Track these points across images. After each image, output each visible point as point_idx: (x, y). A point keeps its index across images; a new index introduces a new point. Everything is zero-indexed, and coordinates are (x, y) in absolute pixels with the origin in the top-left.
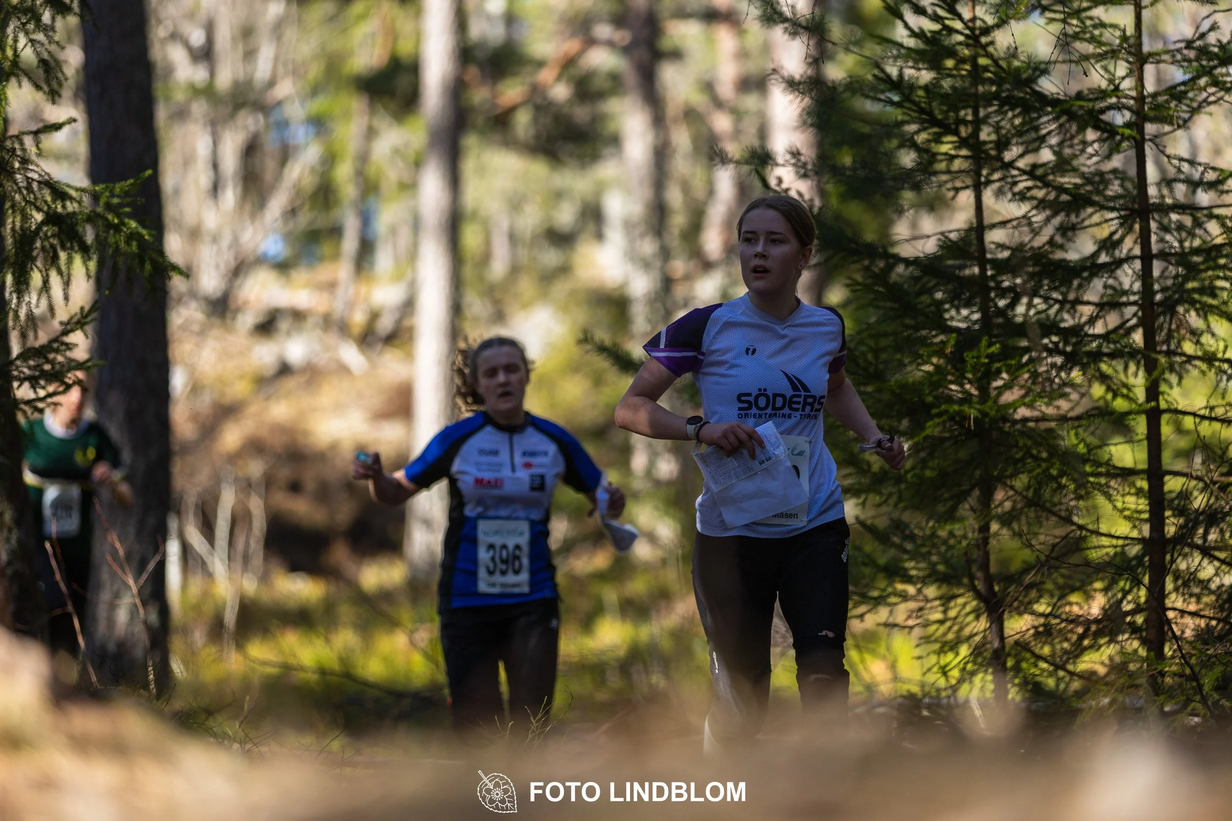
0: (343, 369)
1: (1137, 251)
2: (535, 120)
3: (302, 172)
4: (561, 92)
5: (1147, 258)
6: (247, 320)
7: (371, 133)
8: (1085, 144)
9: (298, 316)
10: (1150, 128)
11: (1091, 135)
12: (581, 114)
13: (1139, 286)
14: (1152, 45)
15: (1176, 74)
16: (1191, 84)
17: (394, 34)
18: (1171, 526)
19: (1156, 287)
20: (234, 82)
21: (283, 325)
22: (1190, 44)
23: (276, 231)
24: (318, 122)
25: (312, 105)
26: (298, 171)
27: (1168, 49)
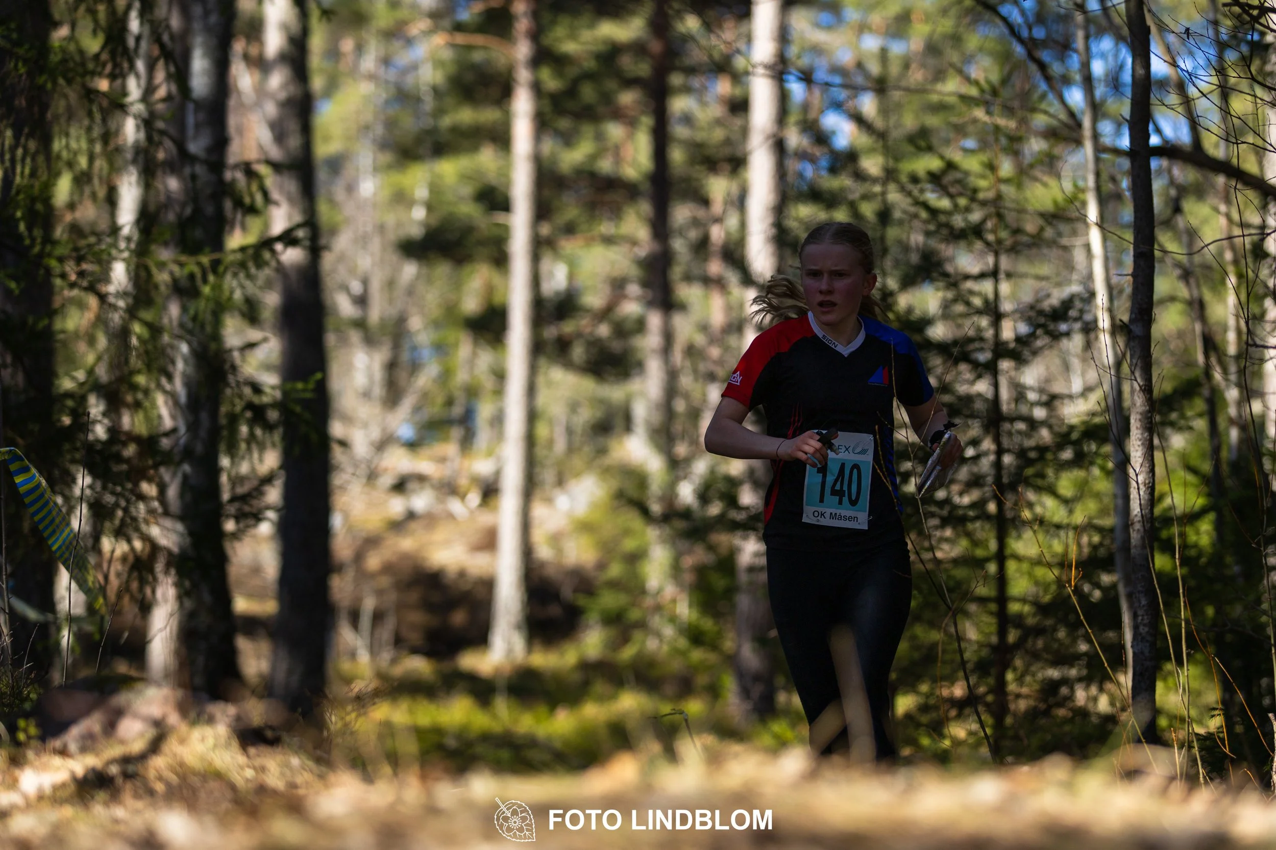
0: (451, 516)
1: (993, 447)
3: (426, 383)
4: (604, 330)
5: (1000, 452)
6: (387, 480)
7: (474, 355)
8: (959, 373)
9: (421, 478)
10: (1005, 365)
11: (963, 367)
12: (616, 346)
13: (993, 472)
14: (1007, 306)
15: (1023, 329)
16: (1032, 335)
17: (490, 290)
18: (1012, 636)
19: (1005, 473)
20: (382, 319)
21: (411, 486)
22: (1032, 307)
23: (407, 421)
24: (439, 347)
25: (435, 336)
26: (423, 381)
27: (1018, 309)
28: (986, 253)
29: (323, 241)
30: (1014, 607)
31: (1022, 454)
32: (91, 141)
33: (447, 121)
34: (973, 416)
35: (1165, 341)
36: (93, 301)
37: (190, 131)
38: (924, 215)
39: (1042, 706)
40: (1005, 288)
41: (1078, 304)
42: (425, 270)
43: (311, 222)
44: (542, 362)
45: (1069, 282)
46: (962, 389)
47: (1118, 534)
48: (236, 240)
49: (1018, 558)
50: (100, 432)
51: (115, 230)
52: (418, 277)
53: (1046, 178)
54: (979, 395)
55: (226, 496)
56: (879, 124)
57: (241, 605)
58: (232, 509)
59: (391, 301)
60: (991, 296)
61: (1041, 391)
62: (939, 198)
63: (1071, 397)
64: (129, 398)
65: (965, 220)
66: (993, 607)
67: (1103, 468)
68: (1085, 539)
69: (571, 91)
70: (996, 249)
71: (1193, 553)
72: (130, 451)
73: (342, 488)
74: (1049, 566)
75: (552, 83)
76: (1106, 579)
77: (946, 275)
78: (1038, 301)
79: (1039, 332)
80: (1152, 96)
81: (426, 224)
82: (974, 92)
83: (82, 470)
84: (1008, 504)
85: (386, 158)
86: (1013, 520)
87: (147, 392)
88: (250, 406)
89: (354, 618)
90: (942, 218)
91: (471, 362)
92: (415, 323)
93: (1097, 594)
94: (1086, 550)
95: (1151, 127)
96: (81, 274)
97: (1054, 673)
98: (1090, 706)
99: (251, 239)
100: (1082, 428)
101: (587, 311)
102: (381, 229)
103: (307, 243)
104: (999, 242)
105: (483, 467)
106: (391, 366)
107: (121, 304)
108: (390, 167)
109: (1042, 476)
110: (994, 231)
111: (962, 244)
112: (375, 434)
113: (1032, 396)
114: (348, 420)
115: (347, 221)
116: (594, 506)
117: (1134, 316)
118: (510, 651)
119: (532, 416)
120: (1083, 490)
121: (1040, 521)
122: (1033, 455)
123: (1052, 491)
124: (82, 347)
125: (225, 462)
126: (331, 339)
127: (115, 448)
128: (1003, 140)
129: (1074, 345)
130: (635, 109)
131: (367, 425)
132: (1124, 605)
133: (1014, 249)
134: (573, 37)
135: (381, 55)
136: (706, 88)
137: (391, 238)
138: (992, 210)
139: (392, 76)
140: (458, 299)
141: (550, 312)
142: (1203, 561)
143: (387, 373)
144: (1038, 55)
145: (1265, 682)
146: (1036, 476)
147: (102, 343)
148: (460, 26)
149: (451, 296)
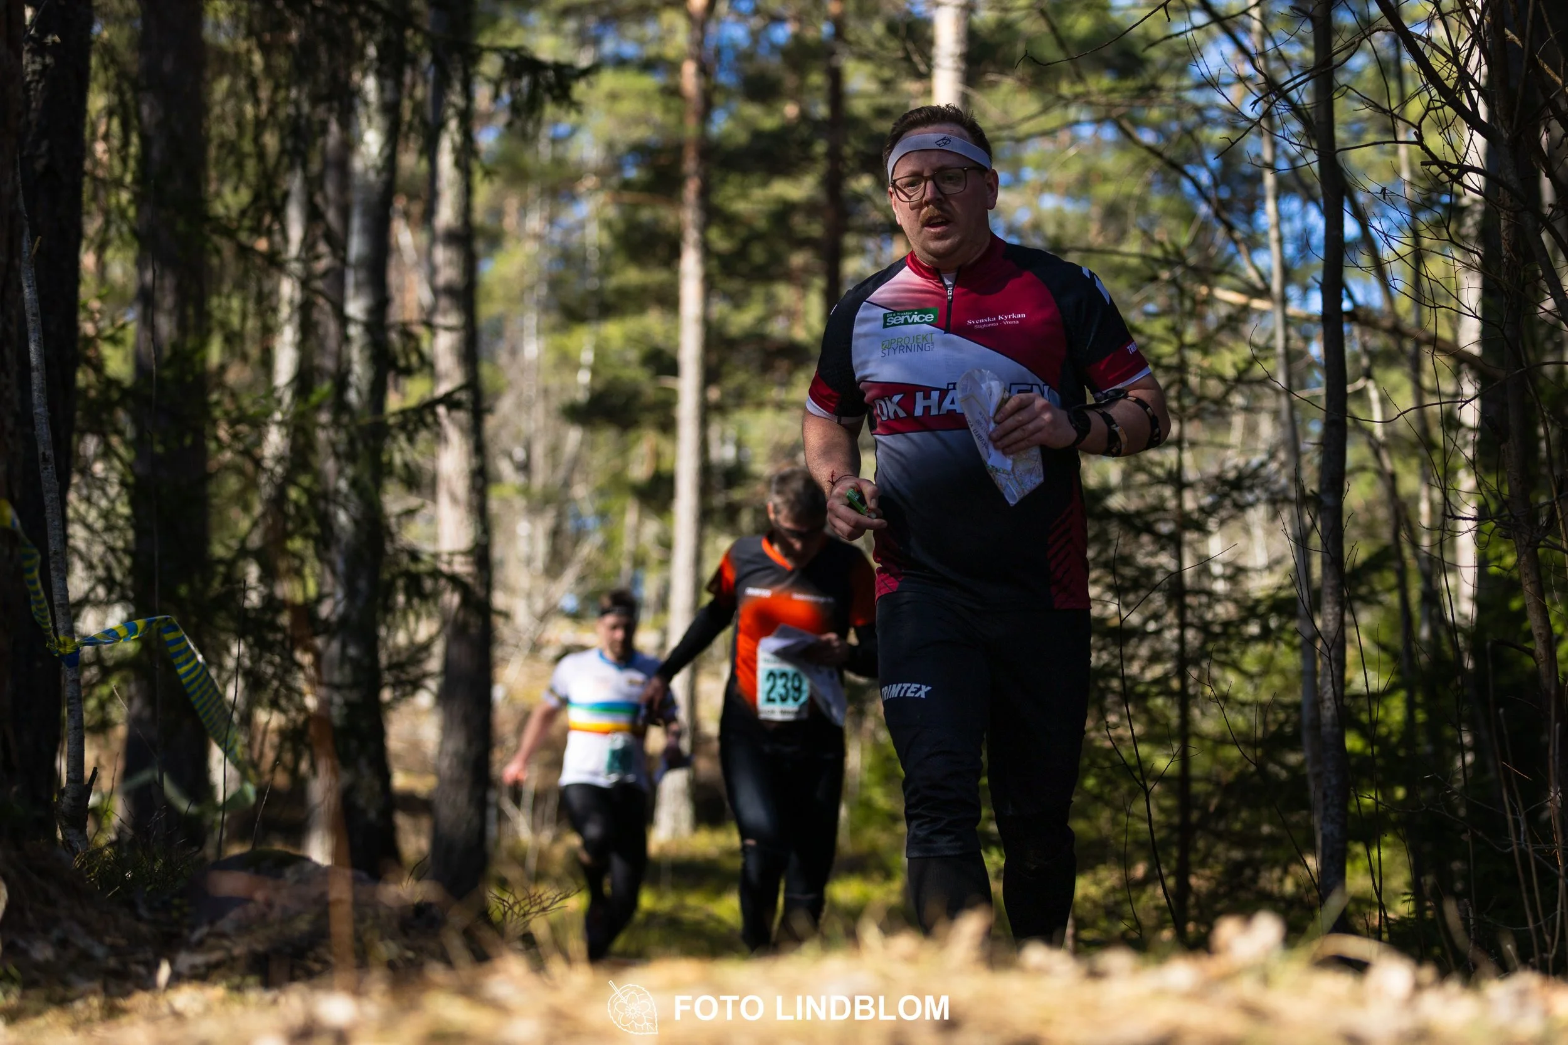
1: (1176, 621)
2: (755, 518)
3: (590, 551)
5: (1183, 626)
6: (551, 652)
7: (640, 523)
8: (1141, 545)
10: (1190, 536)
11: (1145, 539)
13: (1175, 647)
14: (1190, 474)
15: (1207, 500)
16: (1216, 505)
17: (657, 455)
18: (1195, 816)
19: (1188, 648)
20: (545, 486)
22: (1216, 478)
23: (571, 592)
24: (603, 515)
25: (599, 503)
26: (587, 549)
27: (1201, 480)
29: (486, 405)
30: (1198, 788)
31: (1204, 628)
32: (245, 300)
33: (613, 282)
34: (1155, 588)
35: (1355, 515)
36: (249, 467)
37: (350, 291)
40: (1188, 457)
42: (588, 436)
43: (473, 384)
44: (710, 531)
45: (1254, 451)
46: (1142, 559)
47: (1307, 714)
48: (394, 403)
49: (1201, 737)
50: (254, 599)
51: (271, 390)
52: (582, 443)
53: (1231, 344)
54: (1160, 566)
55: (383, 665)
57: (400, 781)
58: (389, 677)
59: (555, 467)
61: (1225, 565)
63: (1256, 570)
64: (282, 565)
66: (1175, 789)
67: (1289, 644)
69: (742, 252)
70: (1181, 415)
71: (1383, 730)
72: (285, 619)
73: (505, 661)
74: (1235, 743)
75: (721, 243)
76: (1293, 758)
78: (1223, 470)
79: (1224, 502)
80: (1345, 258)
81: (592, 389)
82: (1157, 252)
83: (236, 641)
84: (1191, 681)
85: (551, 319)
86: (1195, 696)
87: (303, 559)
88: (407, 574)
89: (516, 796)
91: (638, 530)
92: (580, 491)
93: (1283, 774)
94: (1273, 728)
95: (1344, 292)
96: (235, 437)
97: (1237, 854)
98: (1275, 888)
99: (412, 401)
100: (1268, 603)
101: (756, 478)
102: (546, 392)
103: (470, 406)
104: (1183, 408)
105: (647, 638)
106: (555, 534)
107: (279, 470)
108: (555, 329)
109: (1227, 651)
110: (1179, 398)
112: (539, 605)
113: (1217, 569)
114: (510, 590)
115: (510, 384)
117: (1324, 486)
118: (675, 831)
120: (1268, 666)
121: (1225, 698)
122: (1217, 629)
123: (1236, 667)
124: (235, 512)
125: (383, 632)
126: (494, 505)
127: (269, 616)
128: (1188, 304)
129: (1258, 515)
130: (807, 270)
131: (529, 596)
132: (1312, 785)
133: (1198, 415)
134: (744, 196)
135: (546, 213)
136: (881, 249)
137: (556, 402)
138: (1176, 376)
139: (557, 235)
140: (625, 467)
141: (717, 481)
142: (1394, 739)
143: (550, 543)
144: (1226, 215)
145: (1457, 865)
146: (1219, 651)
147: (258, 509)
148: (627, 185)
149: (617, 462)
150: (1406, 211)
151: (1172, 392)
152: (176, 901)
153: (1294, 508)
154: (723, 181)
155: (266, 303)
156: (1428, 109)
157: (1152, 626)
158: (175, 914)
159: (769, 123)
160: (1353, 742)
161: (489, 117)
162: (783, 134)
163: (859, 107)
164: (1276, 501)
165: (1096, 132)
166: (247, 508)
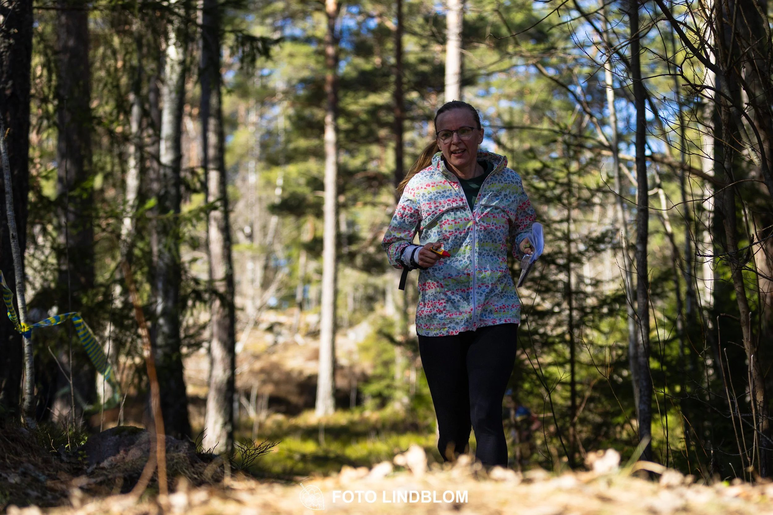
0: (295, 344)
1: (568, 307)
2: (363, 259)
3: (283, 276)
4: (372, 250)
5: (571, 309)
6: (264, 326)
7: (307, 262)
8: (550, 270)
9: (280, 324)
10: (572, 265)
11: (552, 267)
12: (379, 257)
13: (568, 319)
14: (574, 236)
15: (582, 247)
16: (587, 250)
17: (315, 229)
18: (578, 401)
19: (574, 320)
20: (260, 245)
21: (277, 329)
22: (587, 237)
23: (274, 297)
24: (289, 258)
25: (287, 253)
26: (281, 276)
27: (579, 238)
28: (563, 210)
29: (230, 207)
30: (578, 387)
31: (582, 309)
32: (113, 158)
33: (291, 146)
34: (558, 291)
35: (654, 253)
36: (114, 239)
37: (163, 152)
38: (533, 190)
39: (592, 436)
40: (573, 227)
41: (610, 234)
42: (281, 220)
43: (223, 197)
44: (341, 265)
45: (605, 223)
46: (553, 278)
47: (631, 350)
48: (187, 207)
49: (580, 363)
50: (118, 304)
51: (125, 202)
52: (278, 224)
53: (593, 172)
54: (561, 280)
55: (182, 335)
56: (509, 145)
57: (191, 390)
58: (186, 342)
59: (265, 235)
60: (566, 231)
62: (540, 182)
63: (606, 281)
64: (132, 287)
65: (553, 193)
66: (569, 388)
67: (623, 317)
68: (614, 353)
69: (355, 129)
70: (568, 207)
71: (669, 359)
72: (133, 313)
73: (242, 330)
74: (596, 366)
75: (344, 125)
76: (625, 373)
77: (543, 221)
78: (590, 233)
79: (590, 249)
80: (647, 130)
81: (282, 197)
82: (556, 128)
83: (109, 324)
84: (576, 336)
85: (262, 164)
86: (578, 343)
87: (141, 284)
88: (194, 291)
89: (248, 396)
90: (541, 192)
91: (306, 266)
92: (278, 248)
93: (620, 380)
94: (615, 358)
95: (646, 146)
96: (108, 225)
97: (598, 419)
98: (618, 436)
99: (194, 207)
100: (613, 297)
101: (364, 240)
103: (222, 208)
104: (570, 204)
105: (310, 318)
106: (266, 268)
107: (128, 239)
108: (263, 169)
109: (593, 321)
110: (568, 198)
111: (552, 205)
112: (258, 303)
113: (587, 281)
114: (244, 296)
115: (243, 196)
116: (367, 338)
117: (638, 241)
118: (326, 412)
119: (336, 292)
120: (613, 328)
121: (591, 343)
122: (588, 310)
123: (597, 328)
124: (108, 260)
125: (181, 318)
126: (235, 254)
127: (126, 312)
128: (572, 153)
129: (607, 255)
130: (387, 139)
131: (253, 298)
132: (634, 385)
133: (578, 207)
134: (356, 103)
135: (258, 113)
136: (422, 128)
137: (265, 204)
138: (566, 188)
139: (264, 123)
140: (299, 235)
141: (344, 240)
142: (674, 363)
143: (263, 272)
144: (588, 110)
145: (706, 423)
146: (589, 321)
147: (119, 258)
148: (297, 98)
149: (294, 233)
150: (676, 107)
151: (565, 195)
152: (80, 452)
153: (625, 251)
154: (345, 95)
155: (123, 159)
156: (685, 59)
157: (556, 309)
158: (80, 459)
159: (368, 67)
160: (654, 364)
161: (230, 66)
162: (374, 73)
163: (411, 58)
164: (616, 248)
165: (526, 70)
166: (114, 258)
